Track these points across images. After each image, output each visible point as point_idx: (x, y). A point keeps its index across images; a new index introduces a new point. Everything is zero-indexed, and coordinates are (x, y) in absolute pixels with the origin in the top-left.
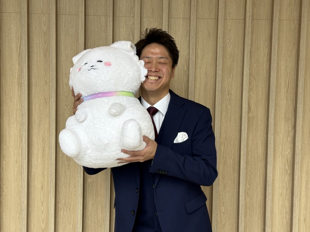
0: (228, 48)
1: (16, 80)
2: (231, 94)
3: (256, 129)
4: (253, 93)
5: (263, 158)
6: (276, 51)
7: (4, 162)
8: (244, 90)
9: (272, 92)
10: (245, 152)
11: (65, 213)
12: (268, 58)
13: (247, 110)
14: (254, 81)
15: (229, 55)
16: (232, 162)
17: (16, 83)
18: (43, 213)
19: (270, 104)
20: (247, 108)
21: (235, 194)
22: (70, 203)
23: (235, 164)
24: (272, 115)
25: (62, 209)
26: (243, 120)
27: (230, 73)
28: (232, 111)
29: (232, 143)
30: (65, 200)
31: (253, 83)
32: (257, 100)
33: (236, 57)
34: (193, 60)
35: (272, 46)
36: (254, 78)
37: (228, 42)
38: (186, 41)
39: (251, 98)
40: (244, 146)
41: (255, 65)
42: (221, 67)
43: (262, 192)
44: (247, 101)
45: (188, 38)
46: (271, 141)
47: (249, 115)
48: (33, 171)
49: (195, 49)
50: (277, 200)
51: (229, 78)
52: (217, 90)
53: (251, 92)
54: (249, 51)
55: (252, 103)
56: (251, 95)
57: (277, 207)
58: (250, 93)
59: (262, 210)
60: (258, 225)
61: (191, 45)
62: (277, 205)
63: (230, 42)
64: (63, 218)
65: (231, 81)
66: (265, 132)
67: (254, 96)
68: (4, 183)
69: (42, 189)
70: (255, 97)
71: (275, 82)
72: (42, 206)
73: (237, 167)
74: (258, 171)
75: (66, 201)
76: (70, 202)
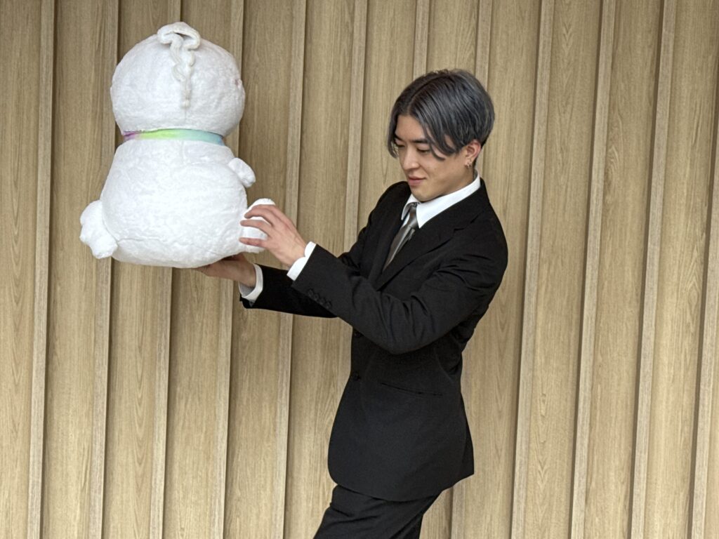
0: (564, 46)
1: (89, 107)
2: (567, 150)
3: (621, 230)
4: (616, 148)
5: (634, 297)
6: (671, 56)
7: (59, 289)
8: (595, 142)
9: (659, 148)
10: (595, 281)
11: (188, 406)
12: (651, 72)
13: (601, 187)
14: (620, 123)
15: (565, 61)
16: (565, 303)
17: (88, 113)
18: (140, 404)
19: (655, 173)
20: (601, 182)
21: (571, 375)
22: (202, 386)
23: (572, 307)
24: (657, 200)
25: (182, 398)
26: (593, 208)
27: (567, 104)
28: (569, 189)
29: (567, 260)
30: (190, 378)
31: (618, 127)
32: (626, 164)
33: (580, 68)
34: (484, 71)
35: (662, 45)
36: (619, 114)
37: (564, 31)
38: (469, 29)
39: (612, 160)
40: (592, 267)
41: (623, 86)
42: (546, 88)
43: (632, 371)
44: (602, 166)
45: (474, 22)
46: (653, 258)
47: (607, 198)
48: (120, 309)
49: (488, 46)
50: (665, 391)
51: (564, 113)
52: (535, 140)
53: (613, 148)
54: (610, 54)
55: (613, 171)
56: (614, 152)
57: (664, 407)
58: (610, 147)
59: (630, 413)
60: (620, 446)
61: (480, 36)
62: (664, 403)
63: (567, 32)
64: (185, 418)
65: (568, 122)
66: (642, 237)
67: (619, 156)
68: (57, 335)
69: (140, 351)
70: (622, 157)
71: (667, 125)
72: (140, 388)
73: (576, 316)
74: (624, 325)
75: (193, 379)
76: (200, 384)
